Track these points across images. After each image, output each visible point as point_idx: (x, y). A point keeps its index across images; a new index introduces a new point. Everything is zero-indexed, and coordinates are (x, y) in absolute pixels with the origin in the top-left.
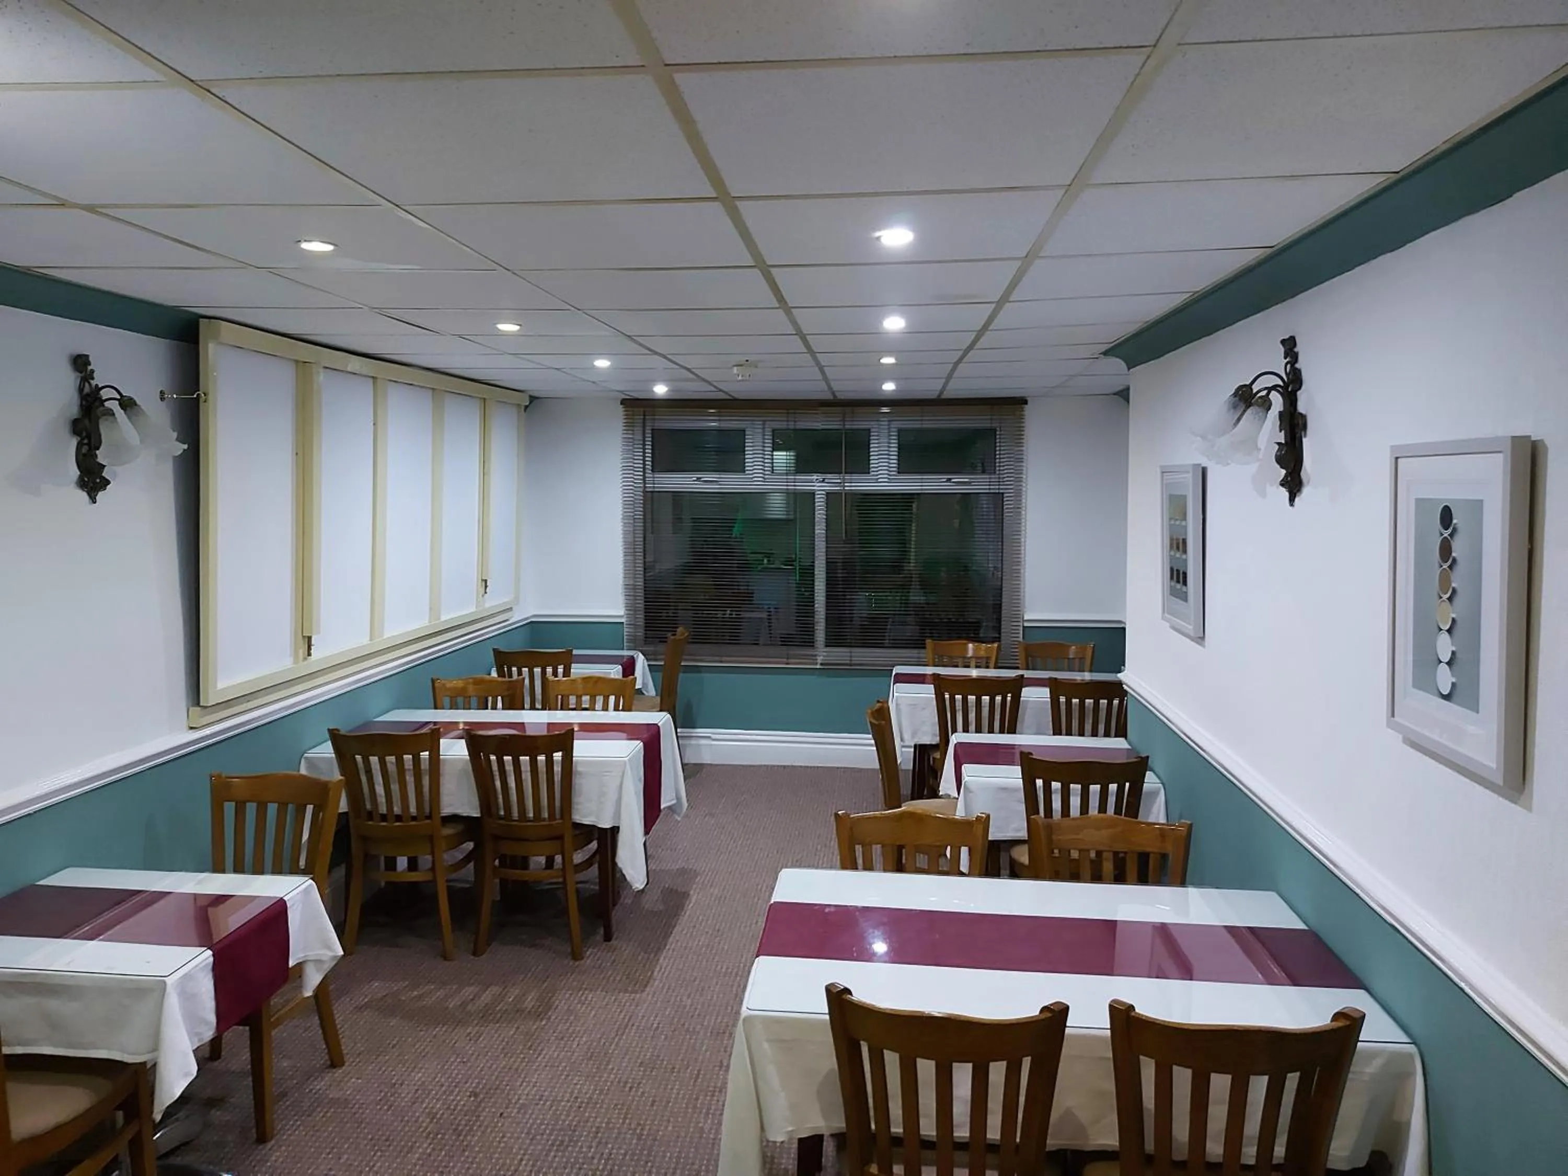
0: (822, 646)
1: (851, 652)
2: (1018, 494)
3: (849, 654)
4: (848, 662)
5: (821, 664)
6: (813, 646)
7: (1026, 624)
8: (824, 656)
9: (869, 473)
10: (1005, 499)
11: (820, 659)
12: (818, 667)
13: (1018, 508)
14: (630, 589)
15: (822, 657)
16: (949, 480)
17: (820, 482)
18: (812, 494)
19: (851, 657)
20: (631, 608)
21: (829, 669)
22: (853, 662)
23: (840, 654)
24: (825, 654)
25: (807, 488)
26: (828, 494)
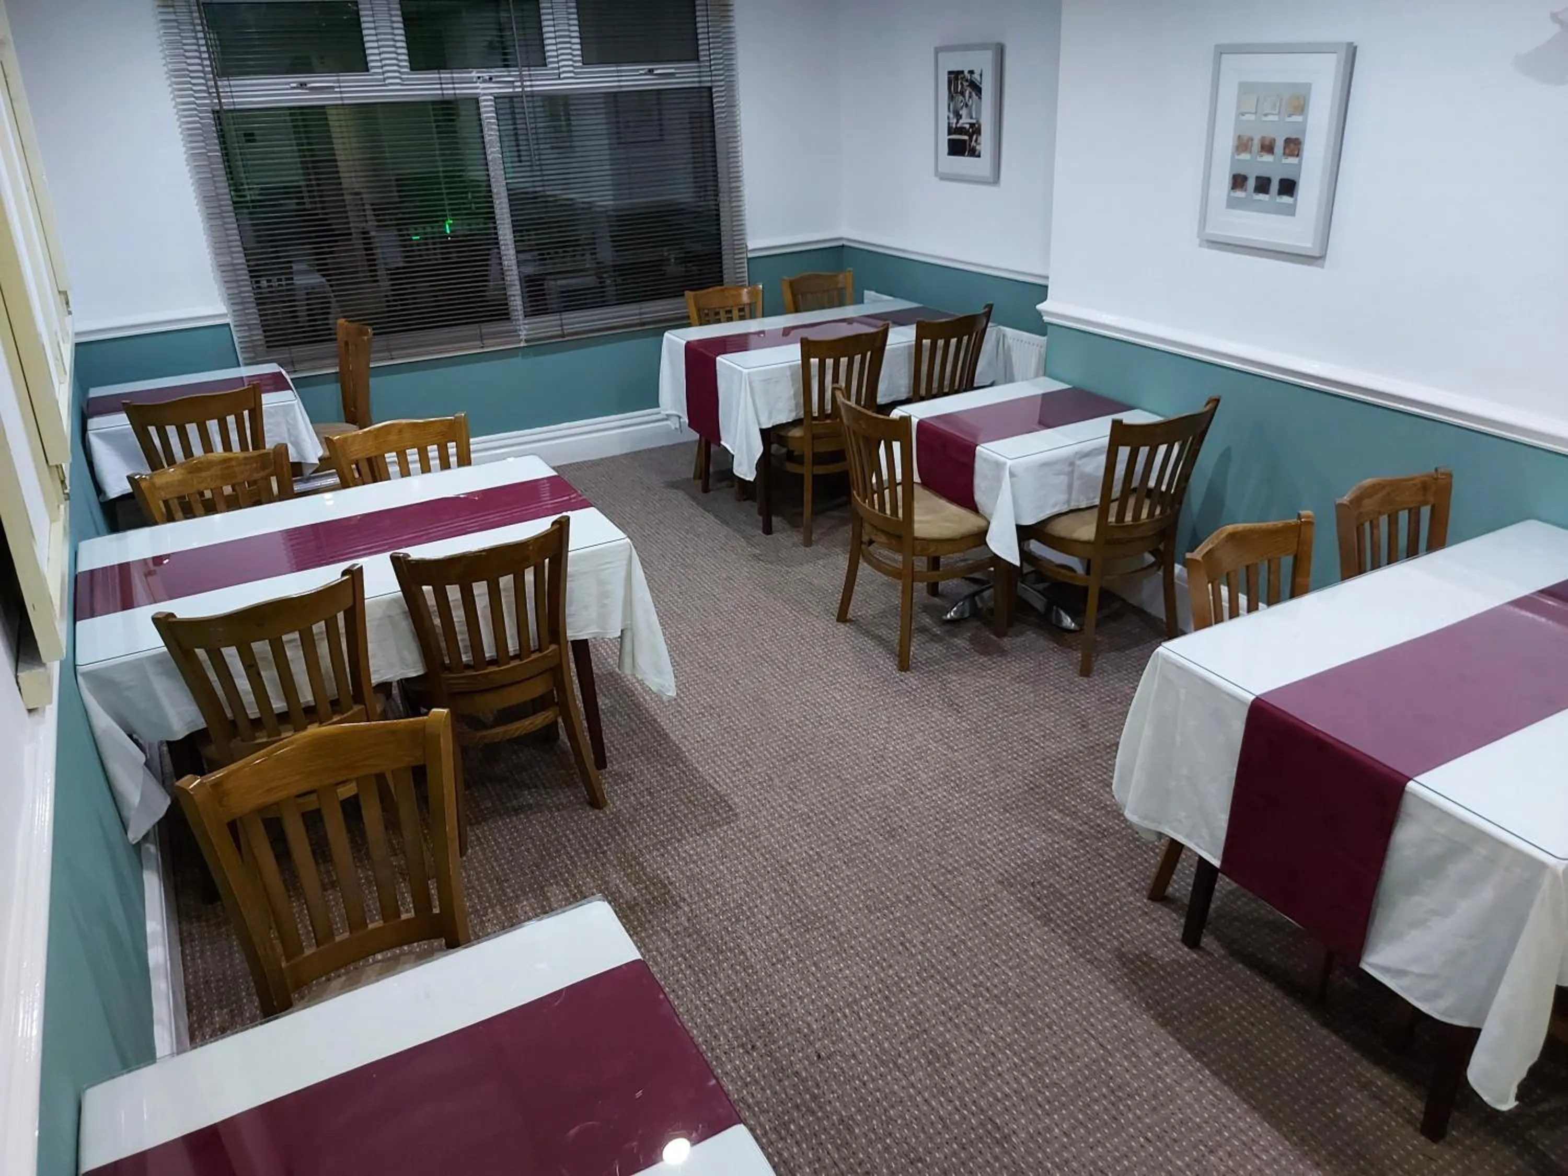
0: (521, 317)
1: (561, 320)
2: (730, 86)
3: (559, 322)
4: (559, 333)
5: (526, 341)
6: (509, 319)
7: (750, 255)
8: (528, 330)
9: (545, 65)
10: (714, 95)
11: (523, 334)
12: (522, 344)
13: (732, 106)
14: (226, 271)
15: (525, 332)
16: (651, 71)
17: (484, 81)
18: (476, 100)
19: (562, 325)
20: (235, 300)
21: (537, 347)
22: (566, 332)
23: (548, 324)
24: (527, 327)
25: (464, 90)
26: (497, 98)
